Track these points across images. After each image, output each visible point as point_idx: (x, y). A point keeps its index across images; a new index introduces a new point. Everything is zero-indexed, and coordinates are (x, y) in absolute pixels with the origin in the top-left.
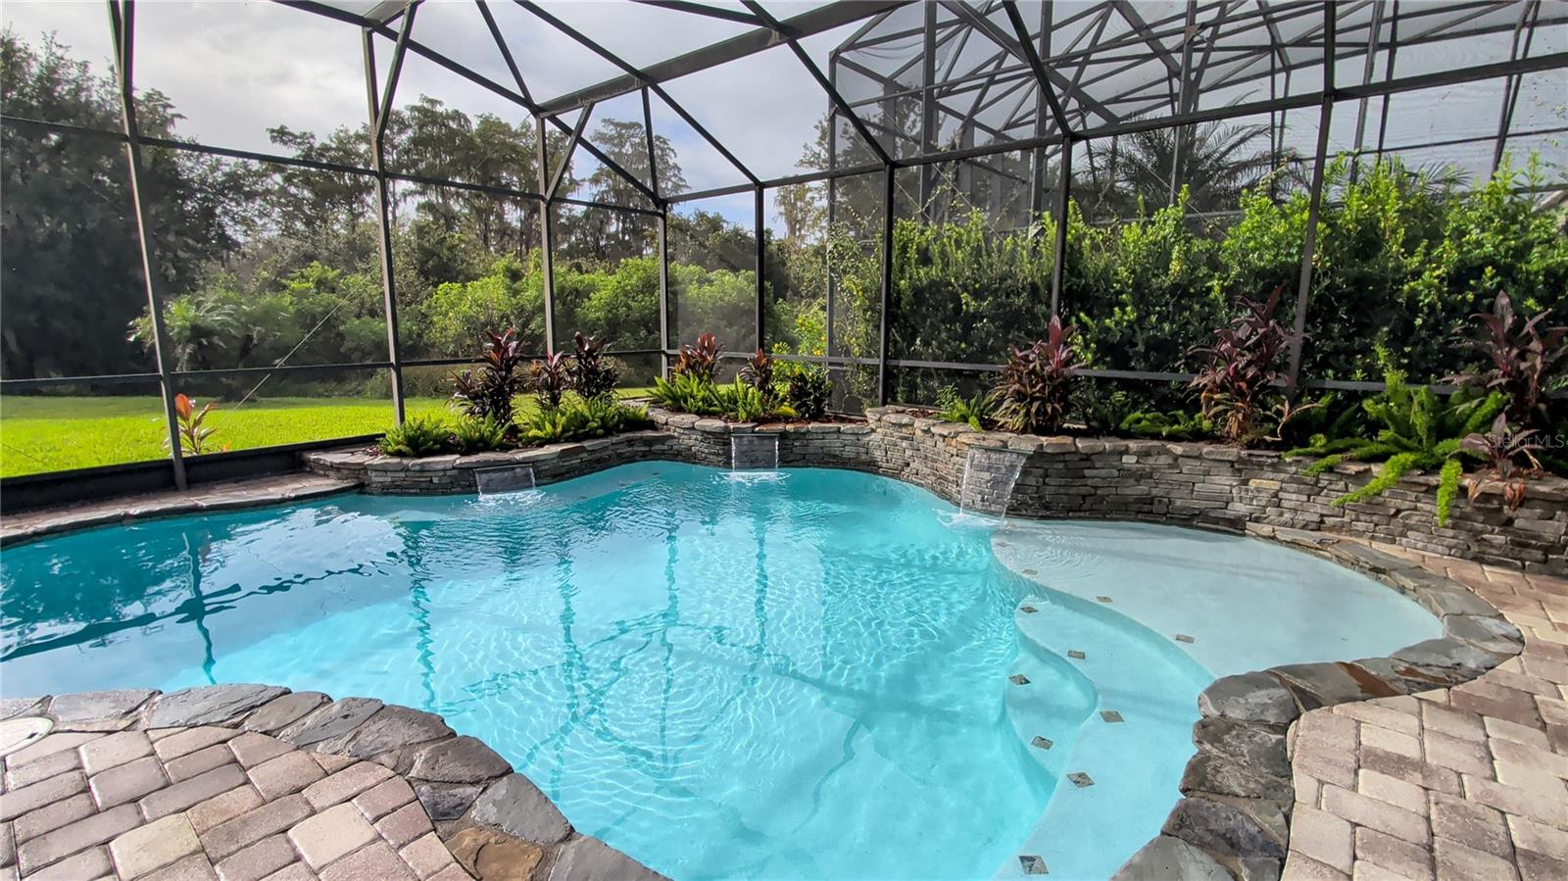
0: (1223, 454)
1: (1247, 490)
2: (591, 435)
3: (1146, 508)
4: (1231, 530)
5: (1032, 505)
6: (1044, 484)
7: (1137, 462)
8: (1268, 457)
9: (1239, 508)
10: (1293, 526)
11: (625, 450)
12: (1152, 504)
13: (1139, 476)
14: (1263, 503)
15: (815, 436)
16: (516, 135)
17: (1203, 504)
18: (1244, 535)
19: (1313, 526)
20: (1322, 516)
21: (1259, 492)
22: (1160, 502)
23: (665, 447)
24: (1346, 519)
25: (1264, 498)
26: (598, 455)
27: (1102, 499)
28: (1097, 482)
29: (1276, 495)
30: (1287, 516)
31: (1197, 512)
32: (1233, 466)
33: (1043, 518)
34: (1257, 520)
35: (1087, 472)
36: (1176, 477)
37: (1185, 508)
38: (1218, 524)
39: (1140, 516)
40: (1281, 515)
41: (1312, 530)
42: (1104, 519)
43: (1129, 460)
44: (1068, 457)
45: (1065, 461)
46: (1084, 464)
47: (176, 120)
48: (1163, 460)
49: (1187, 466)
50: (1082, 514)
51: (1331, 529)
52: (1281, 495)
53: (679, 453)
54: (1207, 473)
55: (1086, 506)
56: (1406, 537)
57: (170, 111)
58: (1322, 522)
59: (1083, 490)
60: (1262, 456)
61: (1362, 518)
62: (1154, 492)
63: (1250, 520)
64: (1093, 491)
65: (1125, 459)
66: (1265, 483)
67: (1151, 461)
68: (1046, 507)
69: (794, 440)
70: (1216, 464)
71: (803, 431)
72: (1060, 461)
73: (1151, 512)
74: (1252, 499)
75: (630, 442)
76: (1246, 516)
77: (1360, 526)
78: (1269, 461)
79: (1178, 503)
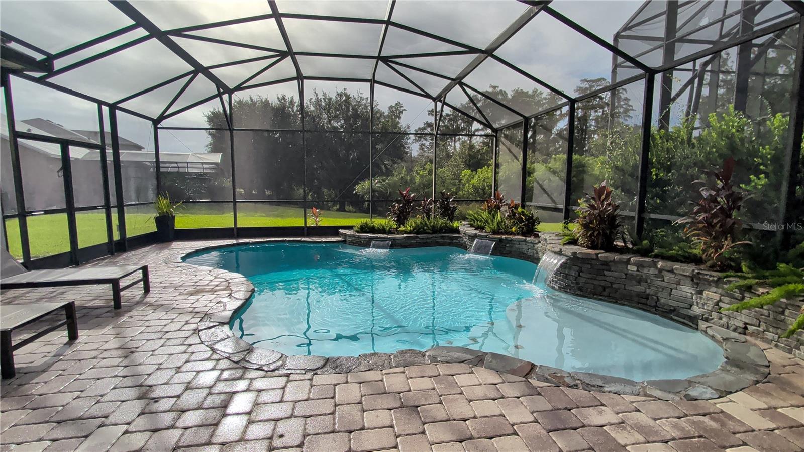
0: (684, 270)
1: (701, 298)
2: (424, 232)
3: (644, 301)
4: (691, 324)
5: (573, 286)
6: (579, 275)
7: (638, 270)
8: (710, 276)
9: (696, 310)
10: (728, 328)
11: (440, 240)
12: (648, 299)
13: (640, 281)
14: (710, 308)
15: (515, 243)
16: (530, 96)
17: (675, 304)
18: (697, 329)
19: (740, 330)
20: (746, 324)
21: (708, 300)
22: (652, 298)
23: (457, 242)
24: (761, 329)
25: (710, 304)
26: (425, 241)
27: (616, 290)
28: (612, 279)
29: (717, 304)
30: (724, 320)
31: (672, 308)
32: (693, 280)
33: (577, 295)
34: (707, 320)
35: (605, 272)
36: (660, 283)
37: (665, 305)
38: (684, 319)
39: (640, 305)
40: (720, 319)
41: (740, 333)
42: (616, 303)
43: (632, 269)
44: (593, 262)
45: (591, 264)
46: (604, 267)
47: (404, 112)
48: (652, 271)
49: (668, 276)
50: (603, 298)
51: (752, 335)
52: (721, 304)
53: (462, 245)
54: (679, 283)
55: (605, 293)
56: (799, 350)
57: (402, 108)
58: (746, 328)
59: (603, 283)
60: (706, 275)
61: (771, 330)
62: (648, 291)
63: (702, 319)
64: (610, 285)
65: (629, 267)
66: (711, 294)
67: (645, 271)
68: (580, 289)
69: (506, 244)
70: (684, 278)
71: (510, 239)
72: (588, 264)
73: (646, 304)
74: (703, 305)
75: (443, 237)
76: (699, 315)
77: (770, 336)
78: (711, 279)
79: (663, 301)
